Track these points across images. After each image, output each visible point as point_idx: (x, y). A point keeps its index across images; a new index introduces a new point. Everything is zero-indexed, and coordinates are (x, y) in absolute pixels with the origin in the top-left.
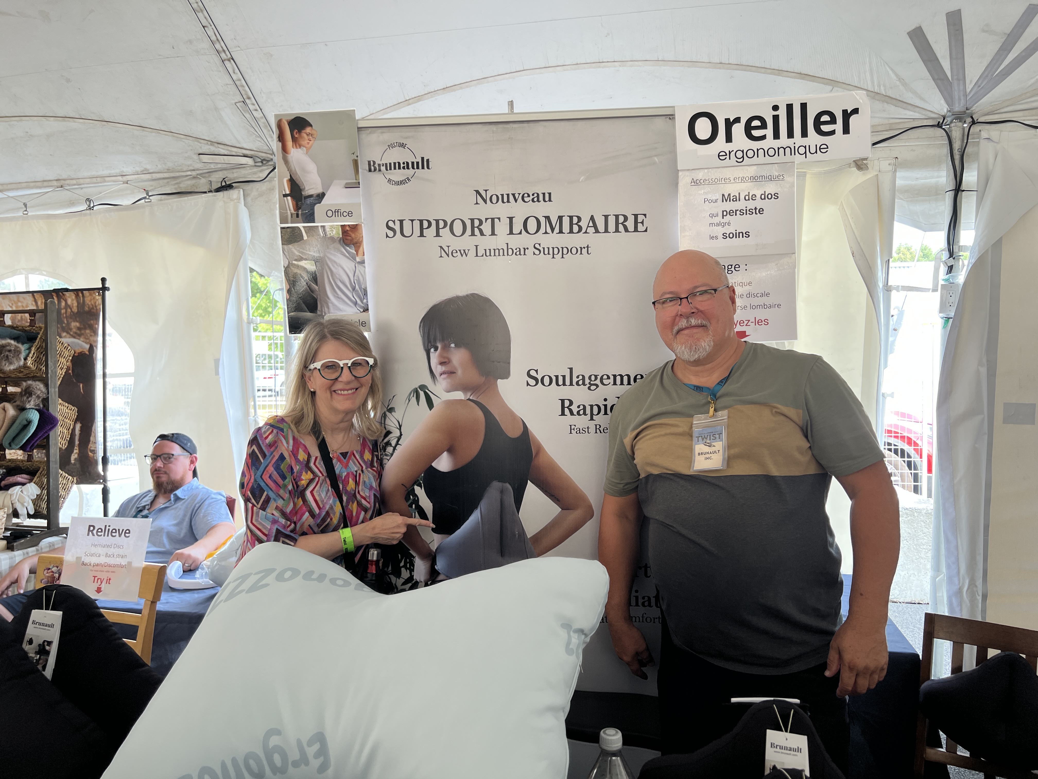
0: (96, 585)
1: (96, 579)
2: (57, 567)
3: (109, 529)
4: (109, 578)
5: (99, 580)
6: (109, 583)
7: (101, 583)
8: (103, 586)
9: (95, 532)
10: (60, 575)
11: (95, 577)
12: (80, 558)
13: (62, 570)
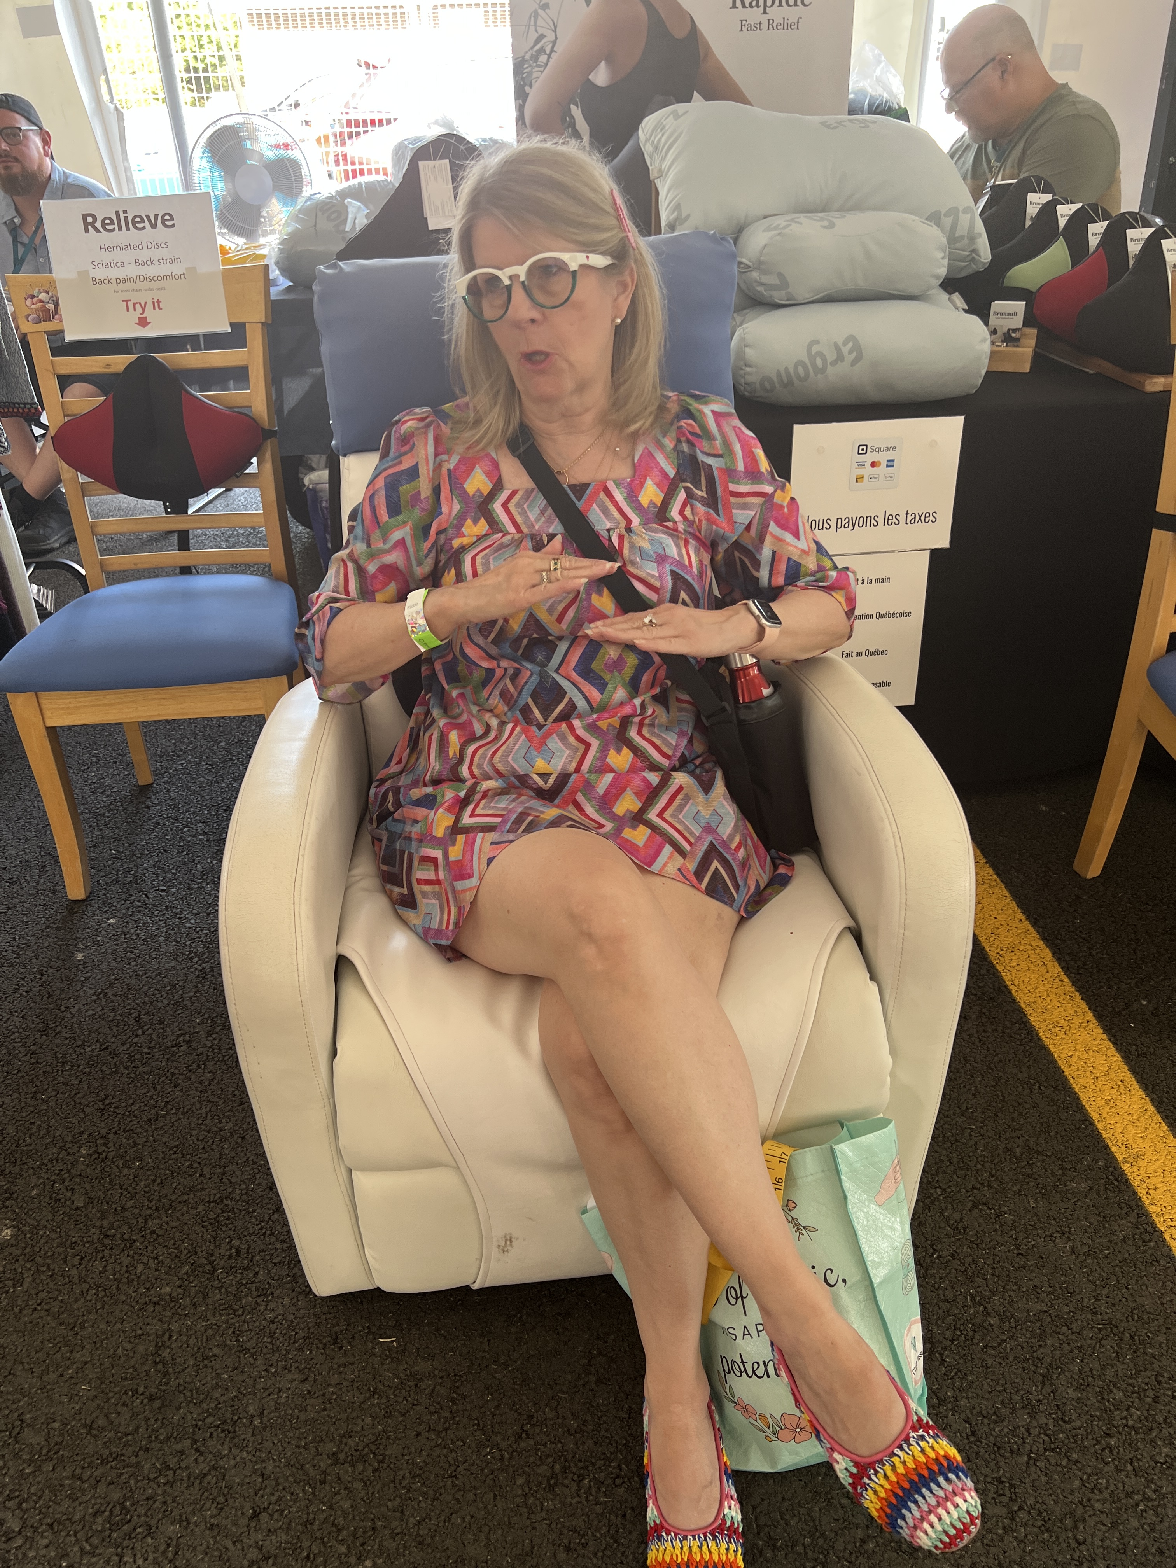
0: (136, 315)
1: (130, 304)
2: (48, 293)
3: (126, 218)
4: (155, 300)
5: (138, 306)
6: (160, 308)
7: (144, 310)
8: (149, 314)
9: (98, 225)
10: (57, 305)
11: (127, 301)
12: (87, 272)
13: (57, 298)
